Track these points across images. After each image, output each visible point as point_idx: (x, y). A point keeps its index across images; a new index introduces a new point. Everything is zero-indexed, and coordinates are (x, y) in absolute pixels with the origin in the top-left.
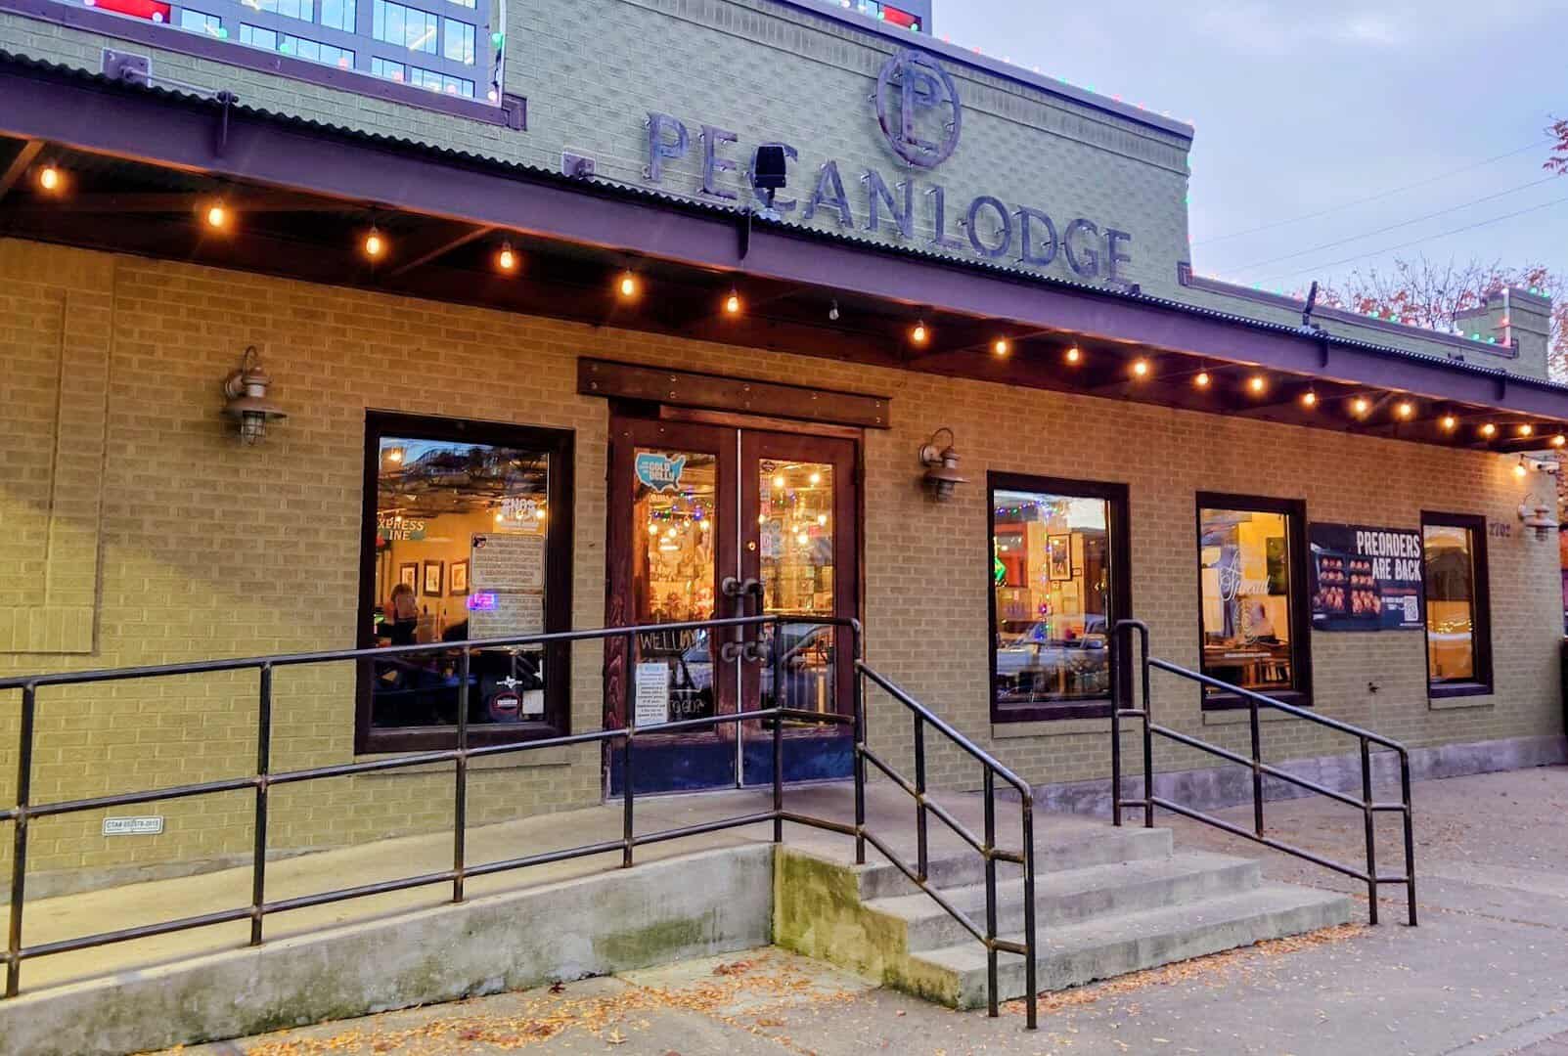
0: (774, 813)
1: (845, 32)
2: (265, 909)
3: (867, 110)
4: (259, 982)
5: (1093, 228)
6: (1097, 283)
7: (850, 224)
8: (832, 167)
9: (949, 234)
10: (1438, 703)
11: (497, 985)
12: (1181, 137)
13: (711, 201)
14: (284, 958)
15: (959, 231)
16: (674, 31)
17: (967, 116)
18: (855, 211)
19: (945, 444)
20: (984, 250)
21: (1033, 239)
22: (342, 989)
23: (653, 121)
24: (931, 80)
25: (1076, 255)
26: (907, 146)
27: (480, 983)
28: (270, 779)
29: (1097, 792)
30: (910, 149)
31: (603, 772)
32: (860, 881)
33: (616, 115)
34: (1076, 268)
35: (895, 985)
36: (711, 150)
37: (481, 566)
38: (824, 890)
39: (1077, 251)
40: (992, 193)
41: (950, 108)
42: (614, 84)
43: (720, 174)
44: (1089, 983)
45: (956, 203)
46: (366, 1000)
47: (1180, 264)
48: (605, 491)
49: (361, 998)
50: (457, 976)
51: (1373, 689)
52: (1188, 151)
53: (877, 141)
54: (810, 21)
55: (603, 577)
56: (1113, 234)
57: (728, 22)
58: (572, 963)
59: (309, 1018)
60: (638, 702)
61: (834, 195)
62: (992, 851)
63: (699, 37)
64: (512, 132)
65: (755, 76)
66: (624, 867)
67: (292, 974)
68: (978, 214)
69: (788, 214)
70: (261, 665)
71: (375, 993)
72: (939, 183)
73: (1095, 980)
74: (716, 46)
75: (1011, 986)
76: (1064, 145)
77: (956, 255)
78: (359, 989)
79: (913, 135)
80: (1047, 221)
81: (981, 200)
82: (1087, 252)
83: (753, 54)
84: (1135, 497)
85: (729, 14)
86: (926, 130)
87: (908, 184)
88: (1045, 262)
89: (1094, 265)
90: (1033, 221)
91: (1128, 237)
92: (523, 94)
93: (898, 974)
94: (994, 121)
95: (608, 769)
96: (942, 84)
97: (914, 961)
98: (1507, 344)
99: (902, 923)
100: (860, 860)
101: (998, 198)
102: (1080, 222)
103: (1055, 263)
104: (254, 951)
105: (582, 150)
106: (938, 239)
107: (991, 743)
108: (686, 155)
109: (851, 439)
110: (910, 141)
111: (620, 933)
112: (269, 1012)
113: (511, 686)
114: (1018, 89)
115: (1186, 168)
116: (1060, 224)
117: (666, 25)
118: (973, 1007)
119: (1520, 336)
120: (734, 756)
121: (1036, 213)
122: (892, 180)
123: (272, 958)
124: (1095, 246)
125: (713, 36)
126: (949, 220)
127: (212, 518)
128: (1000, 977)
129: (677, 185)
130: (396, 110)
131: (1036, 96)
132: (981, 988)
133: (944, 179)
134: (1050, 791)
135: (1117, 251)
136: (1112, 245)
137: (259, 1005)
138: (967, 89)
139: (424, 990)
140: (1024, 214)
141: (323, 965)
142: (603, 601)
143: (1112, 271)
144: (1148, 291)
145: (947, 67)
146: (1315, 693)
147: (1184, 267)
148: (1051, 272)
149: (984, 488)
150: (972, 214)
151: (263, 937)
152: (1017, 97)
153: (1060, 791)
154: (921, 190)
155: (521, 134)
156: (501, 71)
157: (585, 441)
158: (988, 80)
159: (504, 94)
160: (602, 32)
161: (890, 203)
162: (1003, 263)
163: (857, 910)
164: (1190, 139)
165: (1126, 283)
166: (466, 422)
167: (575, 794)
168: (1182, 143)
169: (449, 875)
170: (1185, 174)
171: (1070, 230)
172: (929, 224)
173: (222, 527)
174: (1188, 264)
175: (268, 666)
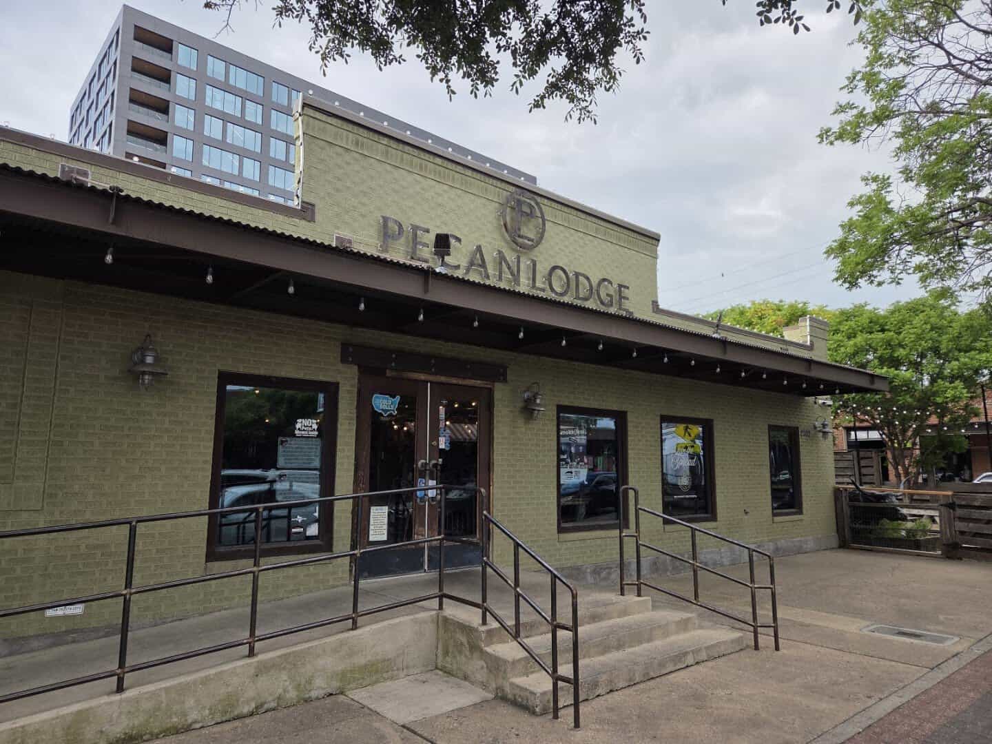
0: (439, 594)
1: (487, 179)
2: (126, 670)
3: (499, 220)
4: (119, 717)
5: (610, 283)
6: (612, 310)
7: (488, 277)
8: (479, 249)
9: (539, 284)
10: (777, 519)
11: (273, 705)
12: (655, 239)
13: (415, 263)
14: (137, 700)
15: (544, 283)
16: (397, 173)
17: (548, 225)
18: (490, 271)
19: (535, 390)
20: (556, 293)
21: (581, 287)
22: (174, 716)
23: (385, 219)
24: (531, 206)
25: (602, 297)
26: (517, 238)
27: (262, 705)
28: (133, 591)
29: (611, 568)
30: (520, 240)
31: (350, 566)
32: (483, 636)
33: (363, 216)
34: (602, 303)
35: (502, 698)
36: (415, 235)
37: (284, 456)
38: (464, 640)
39: (603, 295)
40: (561, 265)
41: (540, 220)
42: (365, 200)
43: (420, 249)
44: (608, 693)
45: (543, 269)
46: (190, 721)
47: (653, 302)
48: (355, 415)
49: (186, 720)
50: (248, 702)
51: (746, 513)
52: (657, 246)
53: (503, 236)
54: (469, 173)
55: (353, 461)
56: (620, 286)
57: (426, 171)
58: (319, 688)
59: (152, 735)
60: (371, 527)
61: (480, 262)
62: (555, 623)
63: (410, 178)
64: (307, 223)
65: (440, 200)
66: (352, 629)
67: (141, 709)
68: (554, 274)
69: (457, 271)
70: (130, 523)
71: (196, 717)
72: (535, 259)
73: (611, 691)
74: (420, 183)
75: (566, 699)
76: (596, 242)
77: (541, 294)
78: (185, 715)
79: (522, 233)
80: (588, 279)
81: (555, 268)
82: (608, 295)
83: (439, 188)
84: (630, 418)
85: (426, 166)
86: (529, 231)
87: (518, 258)
88: (586, 299)
89: (611, 301)
90: (581, 278)
91: (628, 288)
92: (313, 202)
93: (503, 690)
94: (562, 228)
95: (353, 565)
96: (536, 207)
97: (512, 684)
98: (808, 343)
99: (505, 662)
100: (484, 622)
101: (565, 268)
102: (604, 280)
103: (591, 300)
104: (117, 697)
105: (346, 234)
106: (534, 287)
107: (558, 544)
108: (402, 240)
109: (486, 388)
110: (519, 236)
111: (349, 669)
112: (126, 734)
113: (300, 521)
114: (575, 212)
115: (656, 254)
116: (595, 282)
117: (392, 170)
118: (544, 712)
119: (814, 340)
120: (423, 555)
121: (584, 276)
122: (510, 257)
123: (128, 701)
124: (612, 292)
125: (418, 178)
126: (538, 277)
127: (123, 431)
128: (560, 693)
129: (398, 254)
130: (239, 207)
131: (583, 216)
132: (548, 701)
133: (536, 256)
134: (587, 568)
135: (623, 295)
136: (620, 291)
137: (118, 730)
138: (548, 210)
139: (226, 712)
140: (577, 275)
141: (162, 702)
142: (353, 474)
143: (620, 305)
144: (638, 315)
145: (539, 199)
146: (719, 515)
147: (655, 304)
148: (590, 304)
149: (555, 413)
150: (550, 274)
151: (124, 686)
152: (573, 216)
153: (592, 568)
154: (525, 263)
155: (311, 224)
156: (300, 189)
157: (344, 388)
158: (559, 207)
159: (303, 202)
160: (358, 172)
161: (509, 268)
162: (566, 299)
163: (481, 651)
164: (659, 240)
165: (627, 311)
166: (276, 378)
167: (335, 579)
168: (654, 242)
169: (245, 641)
170: (656, 258)
171: (599, 285)
172: (529, 279)
173: (128, 436)
174: (657, 302)
175: (134, 523)
